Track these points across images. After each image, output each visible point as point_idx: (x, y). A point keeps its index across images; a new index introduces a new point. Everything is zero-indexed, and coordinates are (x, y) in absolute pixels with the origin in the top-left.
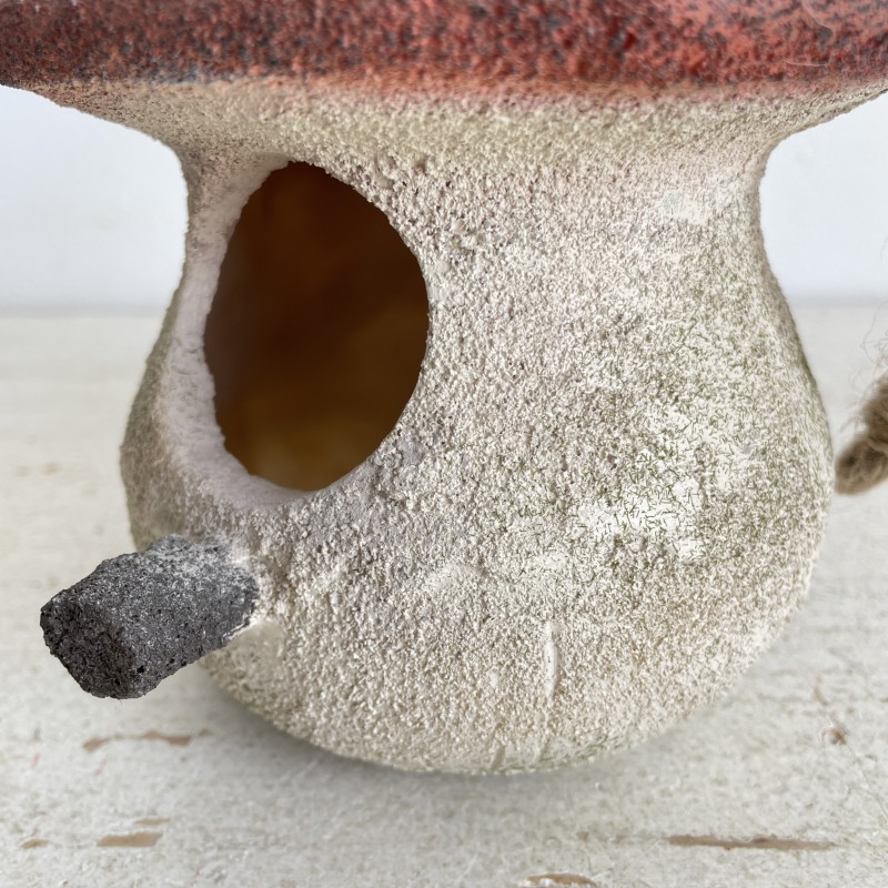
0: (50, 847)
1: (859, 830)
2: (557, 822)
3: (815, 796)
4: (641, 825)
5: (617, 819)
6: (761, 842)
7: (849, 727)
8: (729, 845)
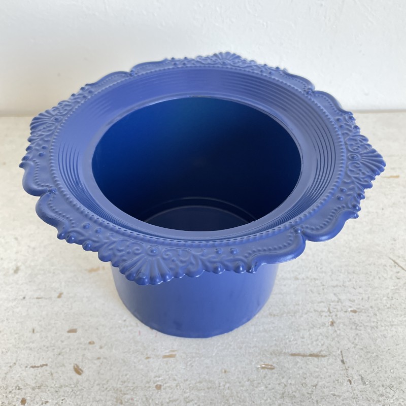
0: (151, 359)
1: (333, 352)
2: (265, 350)
3: (324, 342)
4: (284, 351)
5: (279, 349)
6: (311, 355)
7: (335, 320)
8: (304, 356)
